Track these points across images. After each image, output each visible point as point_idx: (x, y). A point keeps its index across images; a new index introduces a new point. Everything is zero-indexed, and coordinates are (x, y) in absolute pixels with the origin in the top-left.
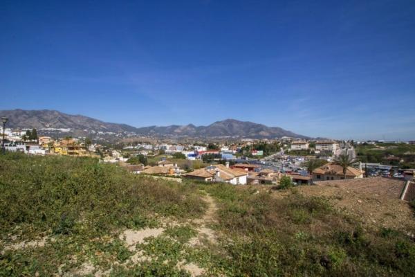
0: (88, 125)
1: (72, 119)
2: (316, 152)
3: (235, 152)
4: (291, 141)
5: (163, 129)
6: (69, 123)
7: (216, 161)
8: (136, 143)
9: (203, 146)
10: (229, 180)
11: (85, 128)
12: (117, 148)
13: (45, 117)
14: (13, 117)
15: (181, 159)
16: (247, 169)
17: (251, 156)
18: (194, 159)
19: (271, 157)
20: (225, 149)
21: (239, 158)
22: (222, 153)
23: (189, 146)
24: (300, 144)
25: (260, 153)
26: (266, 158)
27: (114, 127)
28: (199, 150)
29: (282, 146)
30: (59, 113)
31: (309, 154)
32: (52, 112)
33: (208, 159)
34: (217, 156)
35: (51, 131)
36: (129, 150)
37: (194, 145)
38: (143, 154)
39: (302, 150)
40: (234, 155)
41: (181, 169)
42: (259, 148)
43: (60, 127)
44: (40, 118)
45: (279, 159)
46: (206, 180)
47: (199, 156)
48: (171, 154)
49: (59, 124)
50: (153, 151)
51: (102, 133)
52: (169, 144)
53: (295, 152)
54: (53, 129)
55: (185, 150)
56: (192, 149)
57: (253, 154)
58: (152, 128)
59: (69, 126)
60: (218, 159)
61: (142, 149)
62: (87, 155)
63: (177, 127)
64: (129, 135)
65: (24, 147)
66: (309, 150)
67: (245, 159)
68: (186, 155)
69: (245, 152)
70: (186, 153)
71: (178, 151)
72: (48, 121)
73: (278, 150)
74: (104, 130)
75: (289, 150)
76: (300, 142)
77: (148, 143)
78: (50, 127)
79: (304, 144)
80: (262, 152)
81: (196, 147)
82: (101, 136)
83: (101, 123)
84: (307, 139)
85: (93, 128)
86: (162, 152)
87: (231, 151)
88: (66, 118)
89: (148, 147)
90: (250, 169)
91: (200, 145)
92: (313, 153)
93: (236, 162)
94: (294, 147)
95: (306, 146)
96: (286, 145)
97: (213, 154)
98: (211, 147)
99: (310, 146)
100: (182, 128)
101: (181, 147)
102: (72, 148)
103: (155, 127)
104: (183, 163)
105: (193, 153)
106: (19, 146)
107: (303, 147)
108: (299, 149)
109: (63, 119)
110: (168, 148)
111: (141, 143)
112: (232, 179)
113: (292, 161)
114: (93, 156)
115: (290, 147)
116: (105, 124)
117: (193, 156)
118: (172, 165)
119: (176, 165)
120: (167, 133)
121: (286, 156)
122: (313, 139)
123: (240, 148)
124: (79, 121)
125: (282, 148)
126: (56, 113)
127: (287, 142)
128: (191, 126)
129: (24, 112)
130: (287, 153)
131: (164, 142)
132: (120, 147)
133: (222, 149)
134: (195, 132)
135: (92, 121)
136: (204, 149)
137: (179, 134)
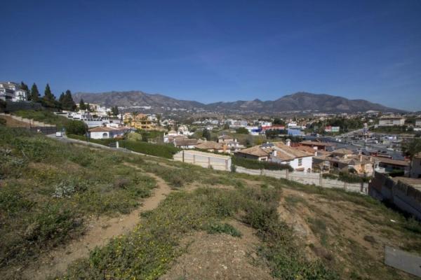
0: (164, 103)
1: (152, 98)
2: (416, 129)
3: (304, 127)
4: (379, 116)
5: (229, 104)
6: (150, 101)
7: (281, 137)
8: (204, 119)
9: (269, 121)
10: (289, 160)
11: (162, 105)
12: (186, 123)
13: (132, 97)
14: (110, 98)
15: (243, 135)
16: (316, 148)
17: (323, 133)
18: (257, 134)
19: (351, 133)
20: (293, 124)
21: (309, 134)
22: (288, 129)
23: (255, 121)
24: (392, 119)
25: (336, 129)
26: (343, 135)
27: (185, 104)
28: (263, 126)
29: (367, 121)
30: (143, 93)
31: (404, 131)
32: (138, 92)
33: (272, 135)
34: (282, 132)
35: (137, 109)
36: (196, 124)
37: (259, 120)
38: (208, 129)
39: (395, 126)
40: (302, 131)
41: (240, 144)
42: (335, 124)
43: (144, 105)
44: (129, 98)
45: (361, 136)
46: (260, 159)
47: (264, 131)
48: (235, 129)
49: (143, 102)
50: (219, 125)
51: (175, 109)
52: (234, 119)
53: (383, 129)
54: (139, 107)
55: (249, 125)
56: (257, 124)
57: (327, 130)
58: (220, 104)
59: (150, 105)
60: (283, 135)
61: (209, 124)
62: (157, 129)
63: (243, 102)
64: (198, 111)
65: (108, 121)
66: (404, 127)
67: (315, 135)
68: (250, 131)
69: (316, 128)
70: (250, 129)
71: (242, 126)
72: (134, 101)
73: (361, 125)
74: (177, 107)
75: (376, 126)
76: (392, 116)
77: (214, 118)
78: (137, 105)
79: (399, 119)
80: (338, 128)
81: (260, 122)
82: (174, 112)
83: (174, 100)
84: (402, 113)
85: (168, 105)
86: (227, 127)
87: (299, 127)
88: (149, 98)
89: (215, 122)
90: (320, 147)
91: (265, 120)
92: (411, 131)
93: (304, 139)
94: (382, 123)
95: (402, 122)
96: (371, 121)
97: (278, 130)
98: (277, 122)
99: (406, 122)
100: (248, 103)
101: (246, 122)
102: (145, 123)
103: (221, 102)
104: (245, 138)
105: (256, 128)
106: (104, 121)
107: (396, 123)
108: (390, 125)
109: (146, 99)
110: (233, 123)
111: (208, 118)
112: (293, 160)
113: (379, 140)
114: (161, 130)
115: (377, 122)
116: (178, 102)
117: (257, 131)
118: (232, 140)
119: (236, 141)
120: (233, 109)
121: (371, 134)
122: (411, 113)
123: (311, 123)
124: (157, 100)
125: (366, 124)
126: (140, 94)
127: (373, 117)
128: (257, 101)
129: (118, 94)
130: (372, 129)
131: (230, 118)
132: (189, 123)
133: (289, 125)
134: (261, 107)
135: (167, 99)
136: (269, 124)
137: (244, 109)
